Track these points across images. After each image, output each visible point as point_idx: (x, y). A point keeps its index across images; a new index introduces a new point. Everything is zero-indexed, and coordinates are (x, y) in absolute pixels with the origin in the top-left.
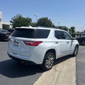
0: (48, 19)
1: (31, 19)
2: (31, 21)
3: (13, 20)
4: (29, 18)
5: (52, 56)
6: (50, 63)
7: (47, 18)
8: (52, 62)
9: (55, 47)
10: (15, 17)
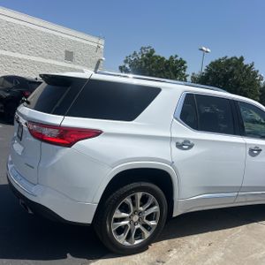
0: (245, 63)
1: (185, 62)
2: (185, 69)
3: (127, 66)
4: (178, 59)
5: (152, 199)
6: (138, 226)
7: (242, 59)
8: (152, 223)
9: (172, 164)
10: (135, 53)
